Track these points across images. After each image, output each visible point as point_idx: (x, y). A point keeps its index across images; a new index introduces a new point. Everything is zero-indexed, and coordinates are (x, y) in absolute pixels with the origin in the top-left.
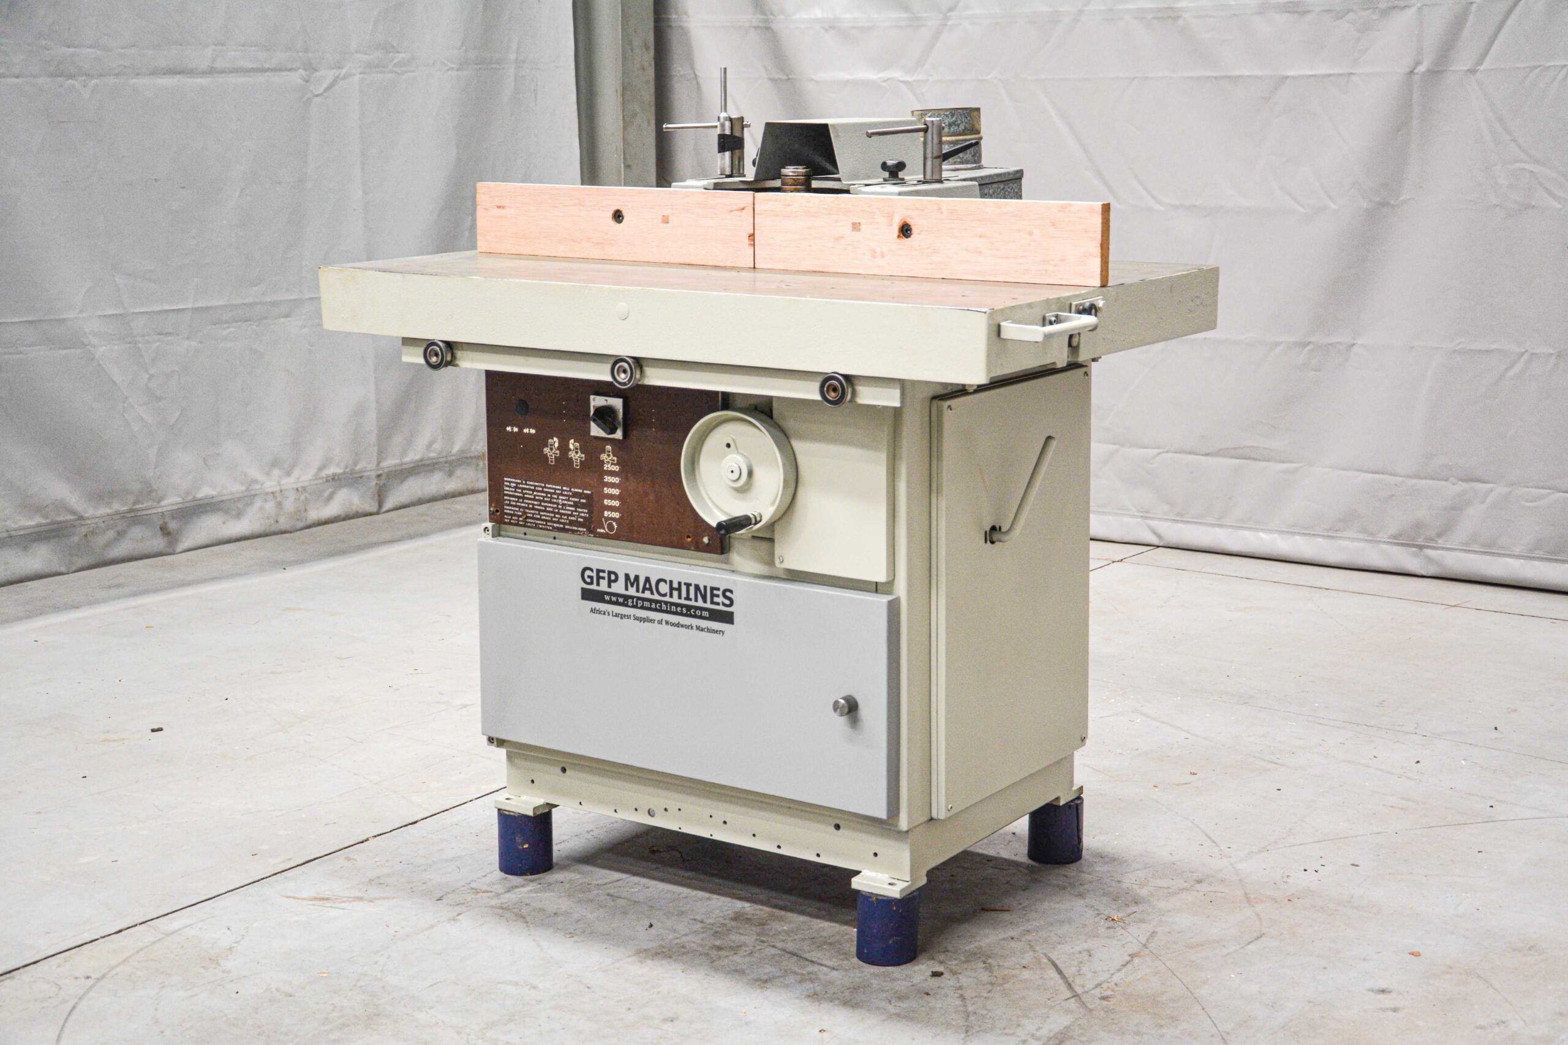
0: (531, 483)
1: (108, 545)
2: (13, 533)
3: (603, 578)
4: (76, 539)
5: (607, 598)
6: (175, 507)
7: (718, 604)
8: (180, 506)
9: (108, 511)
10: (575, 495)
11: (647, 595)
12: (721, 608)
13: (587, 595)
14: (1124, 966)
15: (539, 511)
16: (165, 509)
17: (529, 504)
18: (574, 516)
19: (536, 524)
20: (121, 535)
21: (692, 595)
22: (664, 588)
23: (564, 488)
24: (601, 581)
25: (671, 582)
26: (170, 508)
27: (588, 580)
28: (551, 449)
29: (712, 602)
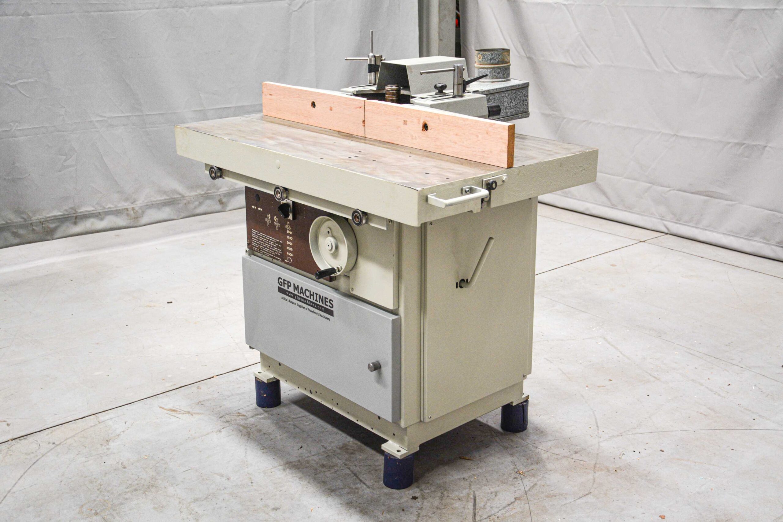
0: (261, 234)
1: (195, 208)
2: (154, 203)
3: (286, 284)
4: (181, 205)
5: (287, 293)
6: (226, 192)
7: (327, 305)
8: (227, 192)
9: (196, 193)
10: (277, 242)
11: (301, 295)
12: (329, 308)
13: (281, 290)
14: (509, 505)
15: (265, 247)
16: (221, 193)
17: (261, 243)
18: (276, 252)
19: (264, 253)
20: (201, 204)
21: (318, 299)
22: (308, 294)
23: (273, 238)
24: (285, 285)
25: (310, 291)
26: (223, 192)
27: (281, 283)
28: (268, 219)
29: (326, 305)
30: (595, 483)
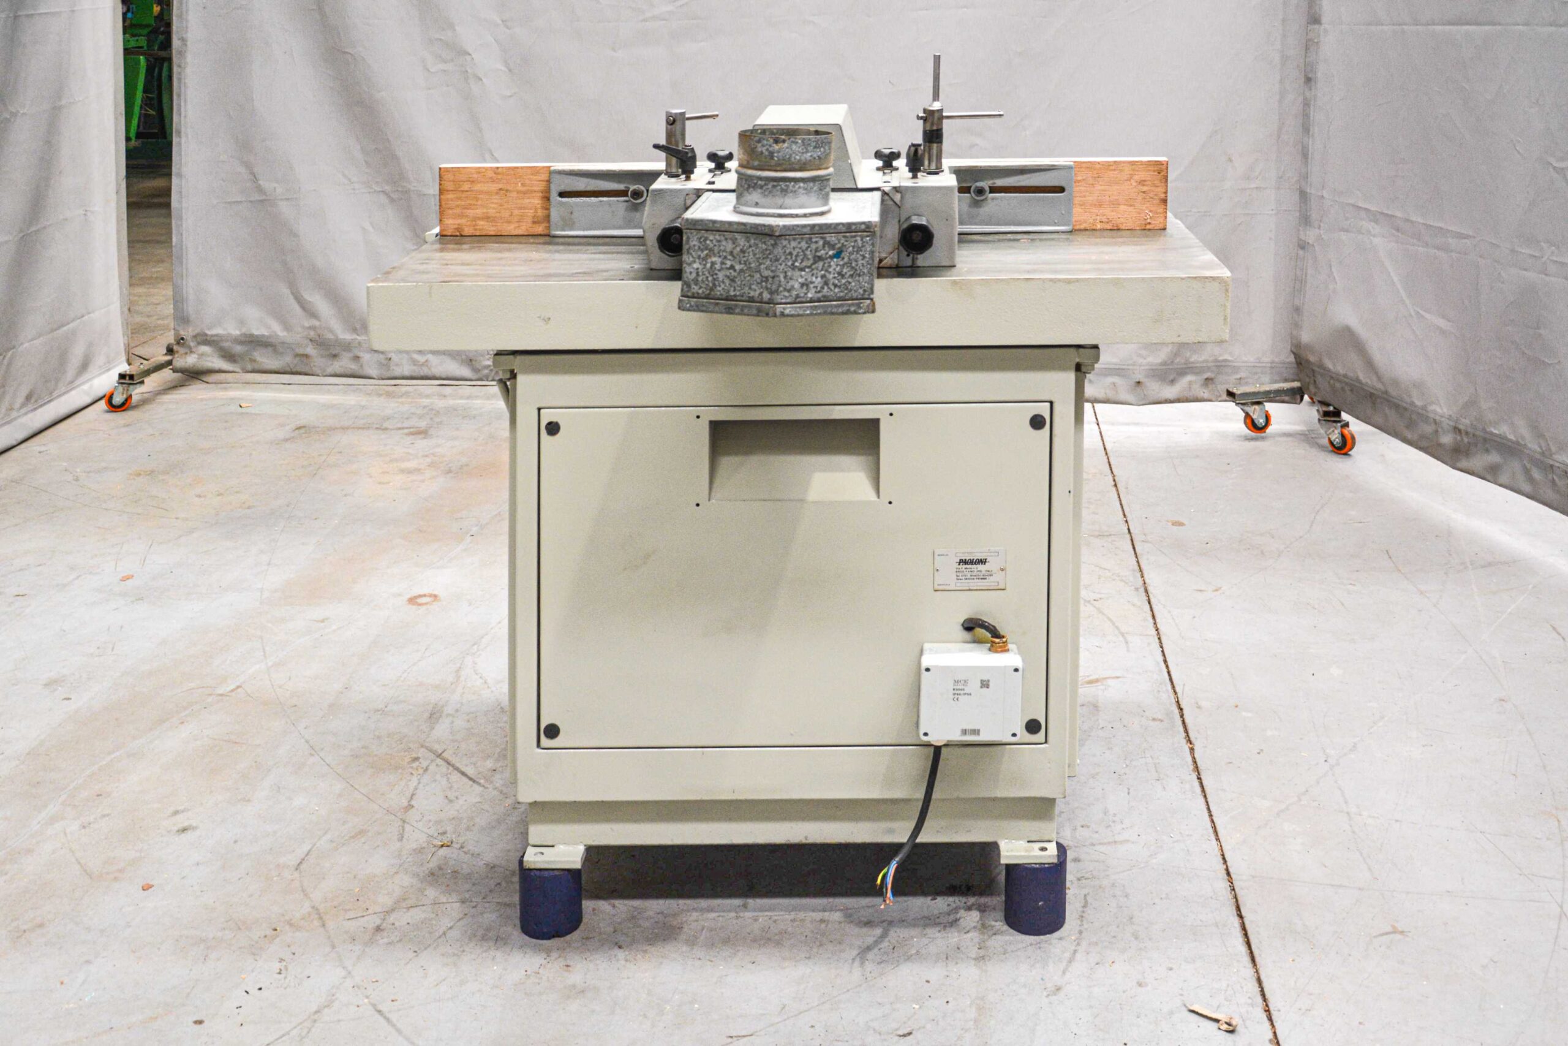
14: (413, 795)
30: (300, 889)
